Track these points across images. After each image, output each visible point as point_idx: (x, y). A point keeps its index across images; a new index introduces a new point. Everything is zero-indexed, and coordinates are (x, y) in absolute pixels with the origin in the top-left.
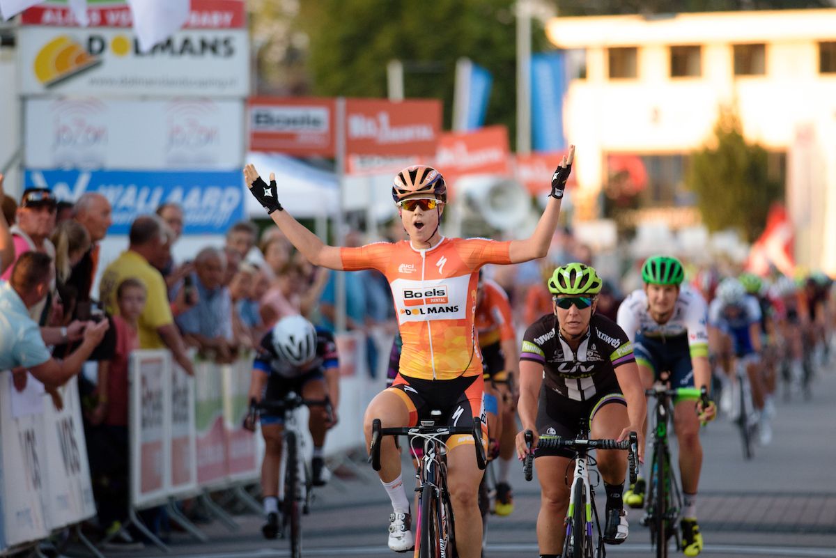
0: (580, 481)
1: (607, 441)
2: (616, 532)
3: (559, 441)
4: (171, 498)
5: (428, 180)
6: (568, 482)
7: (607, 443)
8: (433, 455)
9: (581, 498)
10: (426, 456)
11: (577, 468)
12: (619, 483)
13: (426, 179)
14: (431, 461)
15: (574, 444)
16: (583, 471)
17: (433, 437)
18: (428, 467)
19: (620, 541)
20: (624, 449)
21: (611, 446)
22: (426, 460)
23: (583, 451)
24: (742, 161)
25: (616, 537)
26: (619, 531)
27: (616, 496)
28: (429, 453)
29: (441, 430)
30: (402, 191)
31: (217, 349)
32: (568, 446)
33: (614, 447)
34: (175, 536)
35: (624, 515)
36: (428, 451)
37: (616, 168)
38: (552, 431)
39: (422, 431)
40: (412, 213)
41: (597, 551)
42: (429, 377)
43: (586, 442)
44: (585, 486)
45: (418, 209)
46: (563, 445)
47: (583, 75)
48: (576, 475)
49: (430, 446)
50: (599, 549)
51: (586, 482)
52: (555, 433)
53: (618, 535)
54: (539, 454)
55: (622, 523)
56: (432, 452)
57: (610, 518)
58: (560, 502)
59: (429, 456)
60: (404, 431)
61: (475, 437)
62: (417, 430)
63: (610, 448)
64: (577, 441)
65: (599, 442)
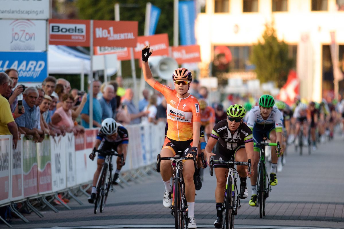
0: (230, 176)
1: (240, 162)
2: (244, 194)
3: (223, 162)
4: (12, 202)
5: (186, 74)
6: (226, 177)
7: (240, 163)
8: (179, 167)
9: (230, 183)
10: (177, 167)
11: (229, 172)
12: (245, 177)
13: (185, 74)
14: (178, 169)
15: (228, 163)
16: (231, 173)
17: (179, 161)
18: (177, 171)
19: (245, 198)
20: (246, 165)
21: (242, 164)
22: (177, 168)
23: (232, 166)
24: (276, 50)
25: (244, 196)
26: (245, 194)
27: (244, 182)
28: (178, 166)
29: (182, 158)
30: (176, 78)
31: (34, 134)
32: (226, 164)
33: (243, 164)
34: (14, 220)
35: (247, 189)
36: (177, 165)
37: (217, 52)
38: (221, 159)
39: (175, 158)
40: (179, 85)
41: (236, 202)
42: (178, 140)
43: (233, 162)
44: (232, 178)
45: (181, 85)
46: (224, 163)
47: (203, 10)
48: (229, 174)
49: (178, 164)
50: (237, 201)
51: (232, 177)
52: (222, 159)
53: (244, 195)
54: (216, 167)
55: (246, 191)
56: (179, 166)
57: (242, 189)
58: (223, 184)
59: (178, 167)
60: (169, 158)
61: (194, 160)
62: (173, 158)
63: (241, 165)
64: (229, 162)
65: (238, 163)
